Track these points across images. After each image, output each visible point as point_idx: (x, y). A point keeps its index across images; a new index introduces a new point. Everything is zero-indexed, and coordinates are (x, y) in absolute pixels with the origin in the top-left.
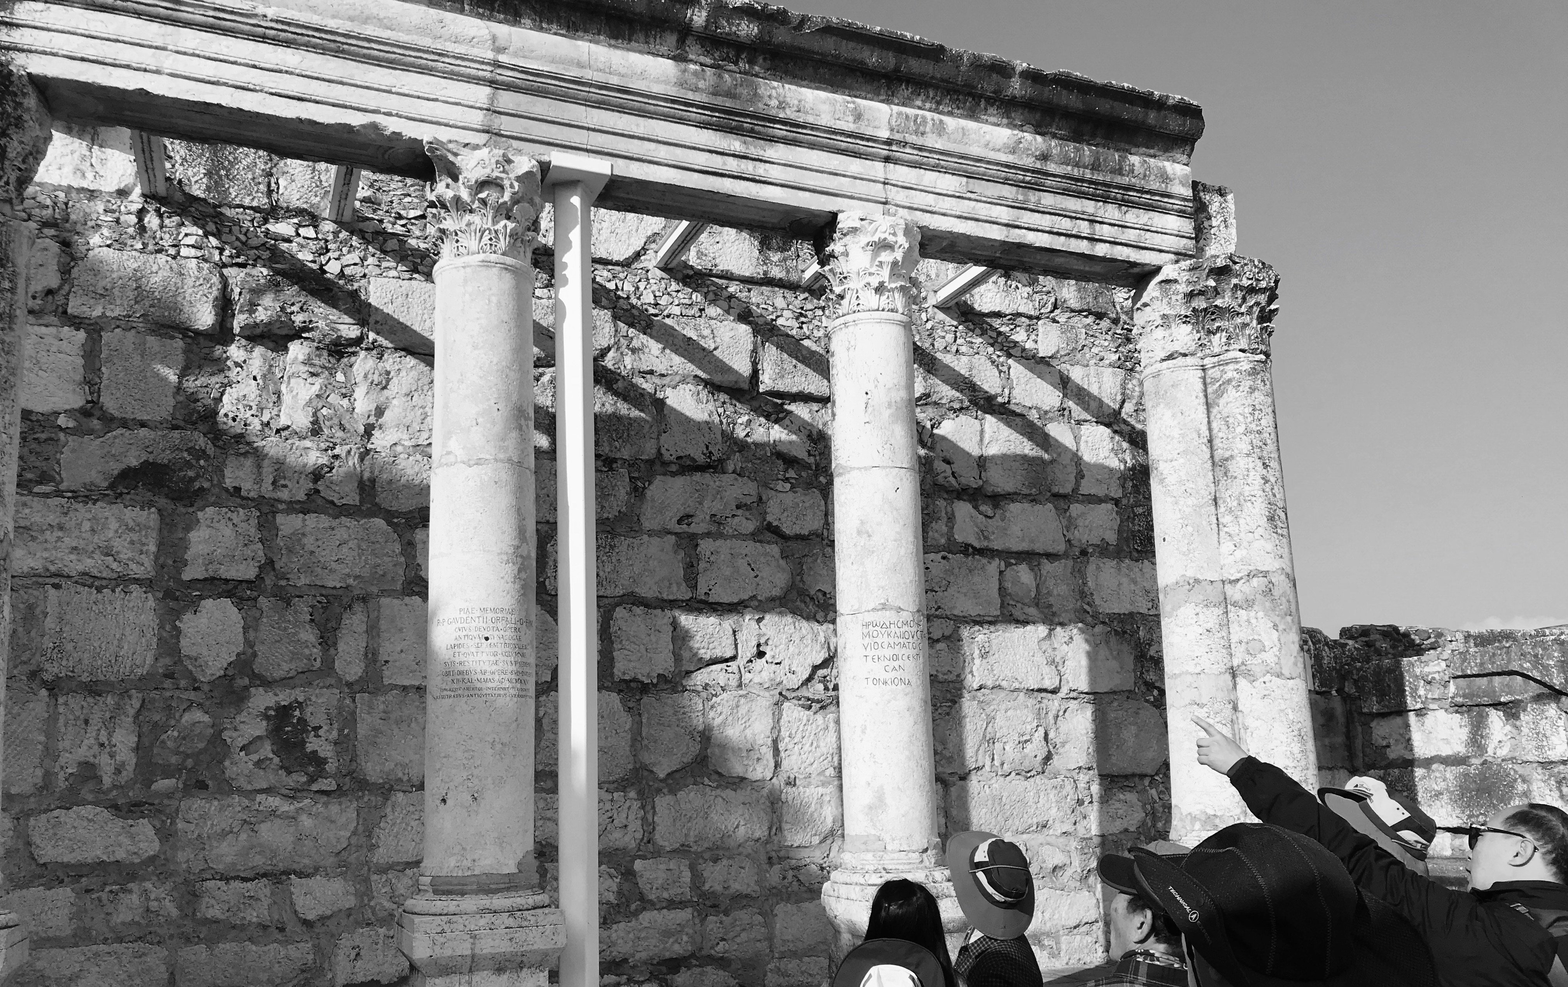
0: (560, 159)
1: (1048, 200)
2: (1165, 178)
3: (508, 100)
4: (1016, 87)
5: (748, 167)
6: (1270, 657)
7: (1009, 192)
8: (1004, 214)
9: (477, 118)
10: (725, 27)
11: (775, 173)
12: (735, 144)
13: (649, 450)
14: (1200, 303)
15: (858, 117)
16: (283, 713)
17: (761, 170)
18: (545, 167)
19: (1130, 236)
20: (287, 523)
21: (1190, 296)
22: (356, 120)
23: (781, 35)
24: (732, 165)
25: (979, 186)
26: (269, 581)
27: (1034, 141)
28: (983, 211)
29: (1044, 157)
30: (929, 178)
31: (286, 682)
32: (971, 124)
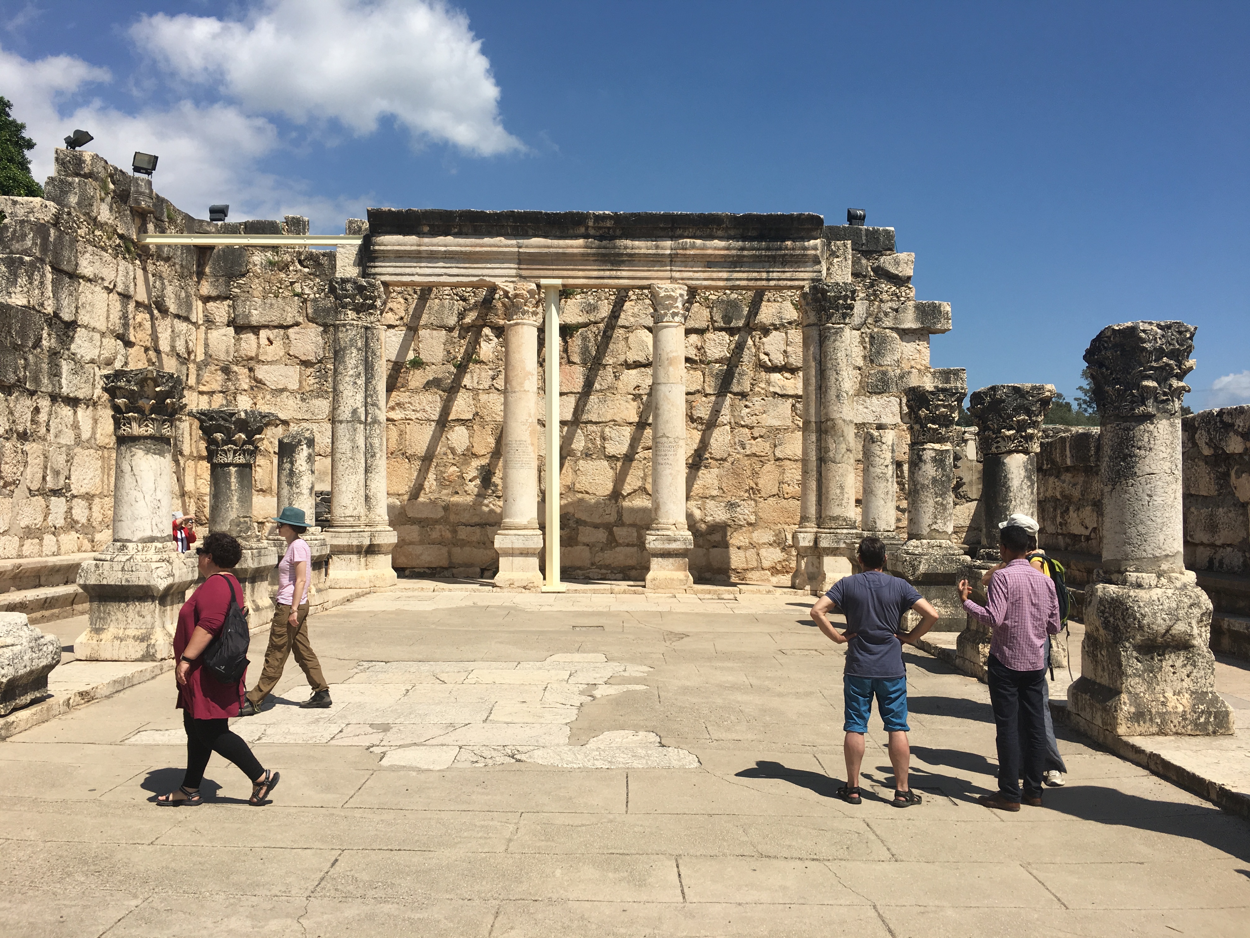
1: (746, 266)
2: (805, 248)
3: (524, 264)
6: (831, 454)
8: (725, 275)
9: (514, 272)
11: (624, 274)
14: (818, 303)
15: (657, 248)
16: (483, 467)
18: (539, 286)
19: (788, 275)
20: (483, 397)
21: (814, 299)
22: (475, 279)
24: (607, 273)
25: (711, 265)
26: (477, 418)
27: (737, 244)
28: (715, 275)
29: (742, 249)
30: (689, 265)
32: (708, 241)
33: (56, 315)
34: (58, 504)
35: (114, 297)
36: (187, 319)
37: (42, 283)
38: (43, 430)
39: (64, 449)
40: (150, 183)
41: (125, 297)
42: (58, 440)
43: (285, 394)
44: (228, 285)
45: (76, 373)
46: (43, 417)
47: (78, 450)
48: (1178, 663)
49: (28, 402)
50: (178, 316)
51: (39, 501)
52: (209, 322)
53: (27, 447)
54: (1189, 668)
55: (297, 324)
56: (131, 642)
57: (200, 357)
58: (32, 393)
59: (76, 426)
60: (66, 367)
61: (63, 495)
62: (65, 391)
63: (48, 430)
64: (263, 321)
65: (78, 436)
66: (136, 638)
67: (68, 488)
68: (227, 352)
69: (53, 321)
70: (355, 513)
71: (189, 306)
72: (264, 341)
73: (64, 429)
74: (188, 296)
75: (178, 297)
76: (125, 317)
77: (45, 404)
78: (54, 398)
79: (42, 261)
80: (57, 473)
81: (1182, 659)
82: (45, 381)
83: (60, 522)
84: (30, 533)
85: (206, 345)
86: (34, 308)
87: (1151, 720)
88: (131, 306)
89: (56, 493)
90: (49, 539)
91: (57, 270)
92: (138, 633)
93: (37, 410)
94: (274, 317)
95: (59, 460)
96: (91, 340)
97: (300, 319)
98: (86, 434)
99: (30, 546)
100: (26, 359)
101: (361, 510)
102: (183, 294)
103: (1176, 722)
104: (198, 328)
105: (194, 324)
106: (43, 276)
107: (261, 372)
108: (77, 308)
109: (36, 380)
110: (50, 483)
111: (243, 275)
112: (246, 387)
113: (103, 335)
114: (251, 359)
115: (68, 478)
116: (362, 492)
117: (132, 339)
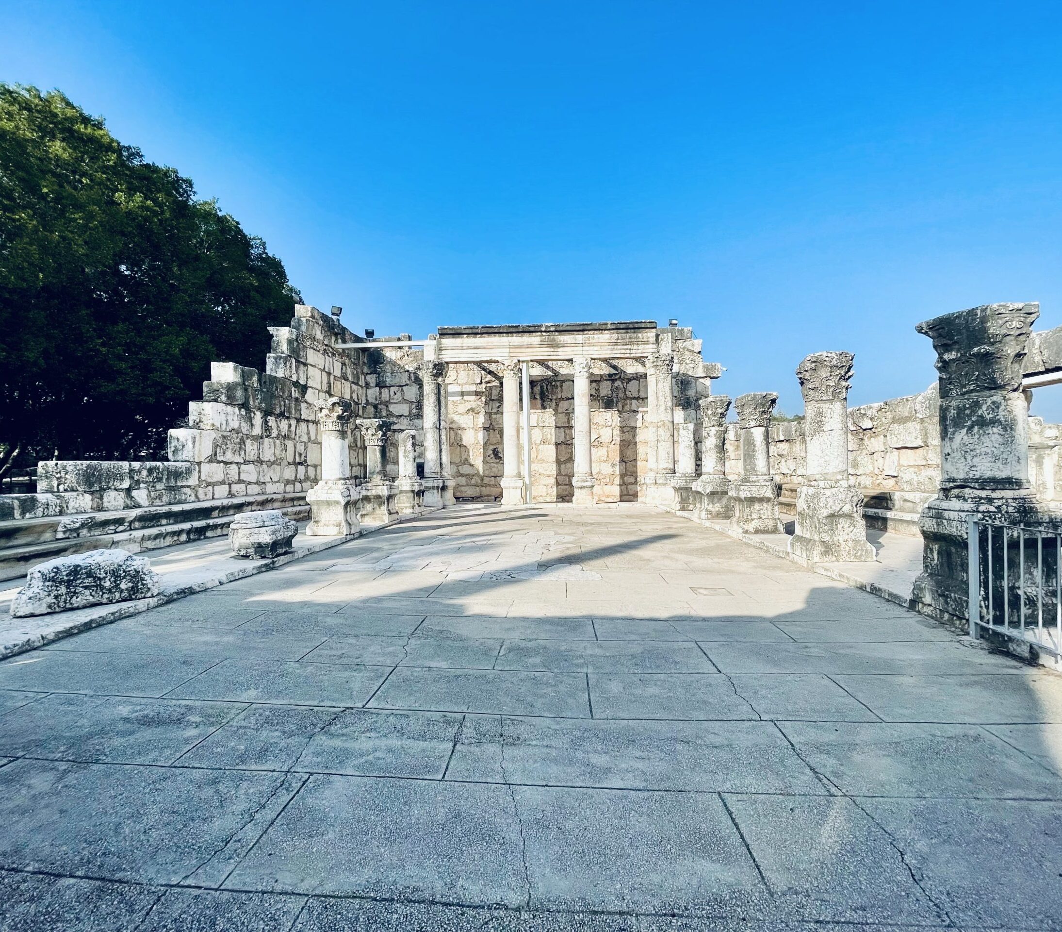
0: (521, 359)
1: (619, 347)
2: (648, 337)
3: (512, 350)
4: (609, 326)
5: (555, 353)
6: (663, 438)
7: (610, 347)
8: (609, 352)
9: (507, 354)
10: (548, 330)
11: (560, 353)
12: (553, 350)
13: (559, 397)
14: (655, 364)
15: (576, 340)
16: (495, 449)
17: (557, 353)
18: (519, 361)
19: (640, 351)
20: (494, 416)
21: (653, 362)
22: (489, 359)
23: (558, 329)
24: (552, 353)
25: (602, 347)
26: (491, 427)
27: (615, 336)
28: (604, 352)
29: (618, 339)
30: (592, 348)
31: (495, 444)
32: (601, 335)
33: (297, 382)
34: (301, 469)
35: (324, 374)
36: (357, 384)
37: (291, 367)
38: (293, 435)
39: (303, 444)
40: (338, 320)
41: (329, 374)
42: (301, 439)
43: (403, 417)
44: (375, 367)
45: (308, 408)
46: (293, 428)
47: (309, 444)
48: (847, 525)
49: (286, 421)
50: (353, 382)
51: (293, 467)
52: (367, 385)
53: (286, 442)
54: (852, 528)
55: (407, 385)
56: (331, 527)
57: (364, 402)
58: (288, 418)
59: (308, 433)
60: (303, 405)
61: (303, 465)
62: (303, 417)
63: (296, 435)
64: (392, 383)
65: (309, 438)
66: (334, 525)
67: (305, 461)
68: (376, 399)
69: (296, 384)
70: (436, 471)
71: (358, 379)
72: (392, 393)
73: (302, 434)
74: (357, 373)
75: (353, 373)
76: (329, 383)
77: (293, 422)
78: (298, 420)
79: (290, 356)
80: (300, 455)
81: (848, 523)
82: (293, 412)
83: (302, 478)
84: (288, 482)
85: (366, 396)
86: (287, 378)
87: (832, 554)
88: (332, 377)
89: (299, 464)
90: (298, 485)
91: (297, 361)
92: (335, 523)
93: (290, 426)
94: (396, 381)
95: (301, 448)
96: (314, 393)
97: (408, 383)
98: (313, 438)
99: (289, 488)
100: (285, 402)
101: (438, 470)
102: (355, 372)
103: (845, 555)
104: (362, 388)
105: (361, 386)
106: (291, 363)
107: (392, 408)
108: (307, 378)
109: (290, 412)
110: (298, 460)
111: (382, 363)
112: (385, 415)
113: (319, 391)
114: (387, 402)
115: (306, 457)
116: (439, 461)
117: (332, 393)
